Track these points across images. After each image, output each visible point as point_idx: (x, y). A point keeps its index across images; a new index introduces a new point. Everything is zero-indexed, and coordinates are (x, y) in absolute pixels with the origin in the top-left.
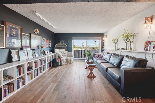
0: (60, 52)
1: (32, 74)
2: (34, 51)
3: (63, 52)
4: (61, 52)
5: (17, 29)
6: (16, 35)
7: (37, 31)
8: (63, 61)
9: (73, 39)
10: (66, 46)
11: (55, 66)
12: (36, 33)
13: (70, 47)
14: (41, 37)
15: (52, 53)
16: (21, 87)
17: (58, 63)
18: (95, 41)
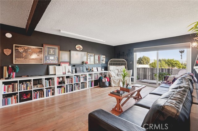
0: (116, 69)
1: (64, 88)
2: (75, 67)
3: (119, 70)
4: (118, 70)
5: (55, 48)
6: (53, 53)
7: (79, 47)
8: (114, 81)
9: (136, 52)
10: (125, 62)
11: (101, 86)
12: (78, 49)
13: (131, 63)
14: (86, 53)
15: (104, 70)
16: (50, 96)
17: (104, 83)
18: (182, 52)
